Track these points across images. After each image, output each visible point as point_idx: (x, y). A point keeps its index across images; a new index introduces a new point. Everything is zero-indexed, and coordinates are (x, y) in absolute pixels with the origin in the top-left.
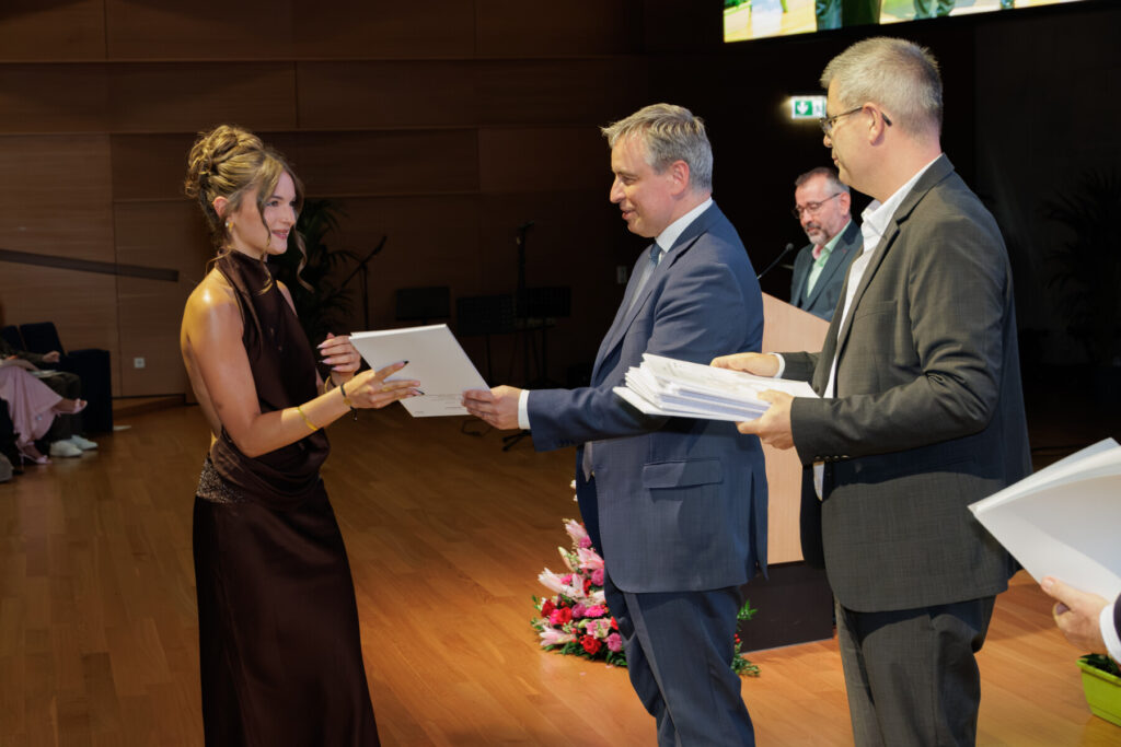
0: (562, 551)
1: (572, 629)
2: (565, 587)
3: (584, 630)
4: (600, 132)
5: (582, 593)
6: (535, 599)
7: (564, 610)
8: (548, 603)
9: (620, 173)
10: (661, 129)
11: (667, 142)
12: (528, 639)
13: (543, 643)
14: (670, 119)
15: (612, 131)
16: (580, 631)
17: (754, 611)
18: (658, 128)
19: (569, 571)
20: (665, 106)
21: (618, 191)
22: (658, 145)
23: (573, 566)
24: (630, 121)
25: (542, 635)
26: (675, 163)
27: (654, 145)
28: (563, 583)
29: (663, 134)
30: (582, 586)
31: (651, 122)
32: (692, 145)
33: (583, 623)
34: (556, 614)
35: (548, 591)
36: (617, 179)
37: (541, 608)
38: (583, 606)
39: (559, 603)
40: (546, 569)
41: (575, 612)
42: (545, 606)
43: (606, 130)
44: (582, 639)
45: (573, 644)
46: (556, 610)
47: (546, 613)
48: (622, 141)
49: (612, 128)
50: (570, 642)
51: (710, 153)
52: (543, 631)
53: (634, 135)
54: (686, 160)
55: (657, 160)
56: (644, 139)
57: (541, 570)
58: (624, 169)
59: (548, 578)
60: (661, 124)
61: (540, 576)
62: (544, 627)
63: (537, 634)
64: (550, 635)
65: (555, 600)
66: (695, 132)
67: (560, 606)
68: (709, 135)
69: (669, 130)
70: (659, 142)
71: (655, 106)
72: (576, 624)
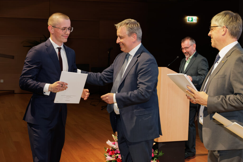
0: (113, 135)
1: (114, 157)
2: (113, 145)
3: (118, 157)
4: (114, 25)
5: (118, 147)
6: (105, 148)
7: (112, 151)
8: (109, 149)
9: (119, 36)
10: (130, 25)
11: (132, 29)
12: (103, 159)
13: (106, 160)
14: (132, 23)
15: (118, 25)
16: (116, 157)
17: (163, 154)
18: (129, 25)
19: (115, 141)
20: (130, 19)
21: (118, 41)
22: (129, 29)
23: (116, 140)
24: (122, 23)
25: (106, 158)
26: (134, 34)
27: (128, 30)
28: (113, 144)
29: (130, 27)
30: (118, 145)
31: (127, 24)
32: (138, 29)
33: (118, 155)
34: (110, 152)
35: (109, 146)
36: (118, 37)
37: (107, 151)
38: (118, 150)
39: (112, 149)
40: (108, 140)
41: (115, 152)
42: (108, 150)
43: (116, 25)
44: (117, 159)
45: (115, 161)
46: (111, 151)
47: (108, 152)
48: (120, 28)
49: (117, 24)
50: (114, 160)
51: (141, 31)
52: (107, 157)
53: (123, 26)
54: (136, 33)
55: (129, 33)
56: (126, 28)
57: (107, 141)
58: (121, 35)
59: (109, 143)
60: (130, 24)
61: (107, 142)
62: (107, 156)
63: (105, 157)
64: (109, 158)
65: (111, 149)
66: (138, 26)
67: (112, 150)
68: (141, 27)
69: (132, 26)
70: (130, 29)
71: (128, 19)
72: (116, 155)
